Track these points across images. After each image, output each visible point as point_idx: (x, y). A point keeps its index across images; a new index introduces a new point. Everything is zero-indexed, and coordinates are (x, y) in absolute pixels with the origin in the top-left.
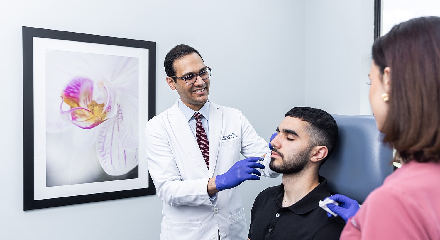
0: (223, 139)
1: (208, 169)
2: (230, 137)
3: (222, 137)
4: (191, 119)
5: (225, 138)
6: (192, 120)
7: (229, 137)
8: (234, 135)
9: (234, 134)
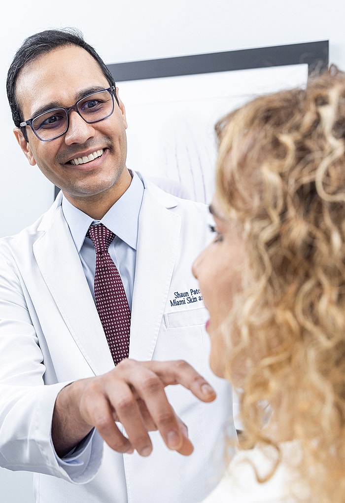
0: (174, 303)
2: (197, 296)
3: (173, 297)
5: (182, 299)
7: (195, 296)
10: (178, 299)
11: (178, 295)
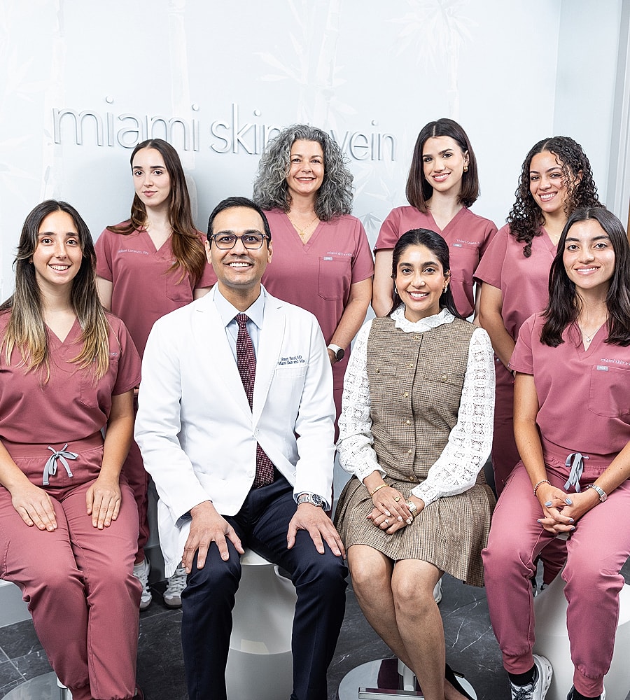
0: (280, 363)
1: (251, 409)
2: (293, 361)
3: (280, 360)
4: (232, 322)
6: (233, 325)
8: (299, 359)
9: (299, 357)
10: (283, 362)
11: (283, 359)
